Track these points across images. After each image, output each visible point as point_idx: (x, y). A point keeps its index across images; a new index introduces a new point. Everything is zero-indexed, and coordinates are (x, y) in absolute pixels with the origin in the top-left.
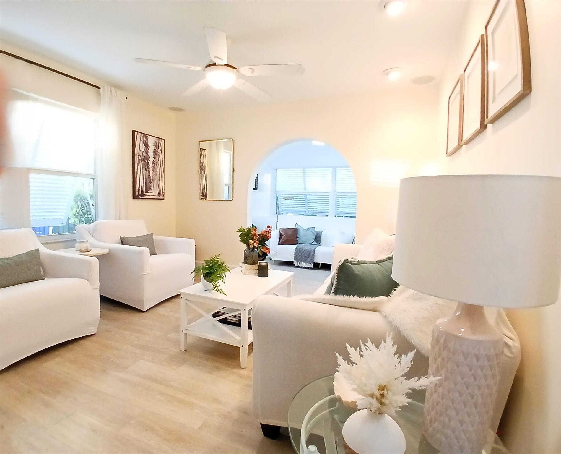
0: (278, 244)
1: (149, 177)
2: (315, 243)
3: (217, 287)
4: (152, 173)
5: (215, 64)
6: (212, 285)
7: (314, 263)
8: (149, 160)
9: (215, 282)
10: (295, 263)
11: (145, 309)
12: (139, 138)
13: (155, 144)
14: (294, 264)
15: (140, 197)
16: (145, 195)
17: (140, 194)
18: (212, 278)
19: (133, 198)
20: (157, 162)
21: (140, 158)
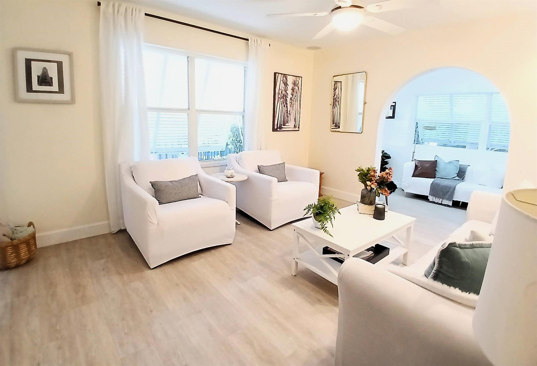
0: (412, 177)
1: (287, 112)
2: (457, 178)
3: (324, 228)
4: (290, 108)
5: (340, 7)
6: (320, 225)
7: (453, 201)
8: (287, 97)
9: (323, 223)
10: (431, 198)
11: (272, 228)
12: (279, 78)
13: (293, 82)
14: (429, 198)
15: (278, 130)
16: (282, 128)
17: (278, 127)
18: (320, 219)
19: (273, 131)
20: (294, 98)
21: (280, 96)
